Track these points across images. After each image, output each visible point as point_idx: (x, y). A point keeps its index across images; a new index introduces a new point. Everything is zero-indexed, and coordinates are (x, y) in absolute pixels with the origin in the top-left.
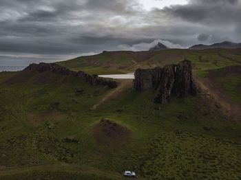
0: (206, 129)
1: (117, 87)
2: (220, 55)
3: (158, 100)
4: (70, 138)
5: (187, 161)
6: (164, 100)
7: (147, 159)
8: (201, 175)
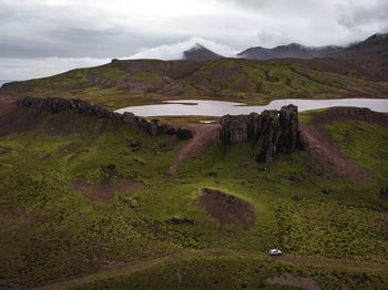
0: (324, 192)
1: (192, 137)
2: (292, 70)
3: (261, 159)
4: (177, 217)
5: (322, 232)
6: (269, 158)
7: (282, 234)
8: (342, 244)
